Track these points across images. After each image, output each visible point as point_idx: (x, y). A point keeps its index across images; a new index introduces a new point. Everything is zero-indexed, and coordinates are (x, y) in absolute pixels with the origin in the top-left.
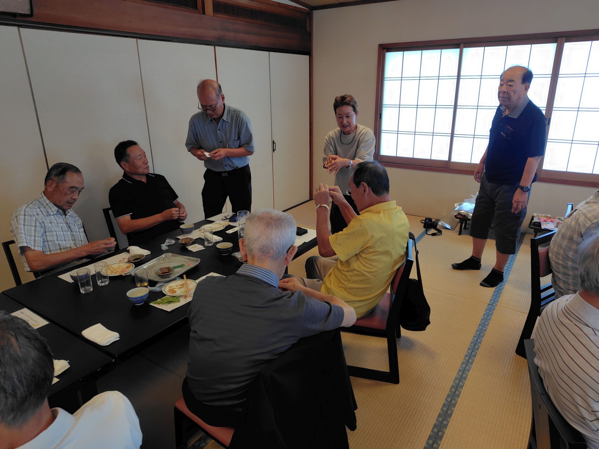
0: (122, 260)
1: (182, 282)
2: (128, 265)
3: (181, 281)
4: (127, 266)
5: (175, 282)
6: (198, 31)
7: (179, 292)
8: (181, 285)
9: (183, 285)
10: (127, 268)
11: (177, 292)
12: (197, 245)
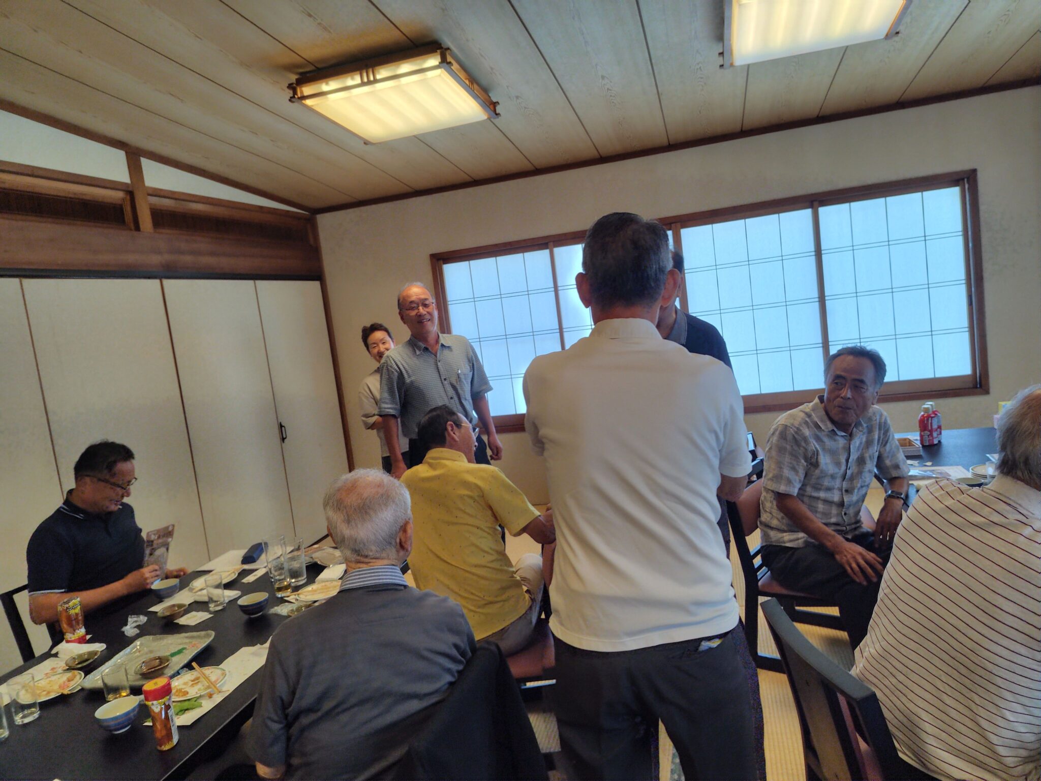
0: (51, 672)
1: (193, 674)
2: (69, 675)
3: (189, 674)
4: (67, 676)
5: (180, 678)
6: (131, 258)
7: (193, 692)
8: (192, 681)
9: (197, 678)
10: (69, 680)
11: (189, 693)
12: (194, 613)
